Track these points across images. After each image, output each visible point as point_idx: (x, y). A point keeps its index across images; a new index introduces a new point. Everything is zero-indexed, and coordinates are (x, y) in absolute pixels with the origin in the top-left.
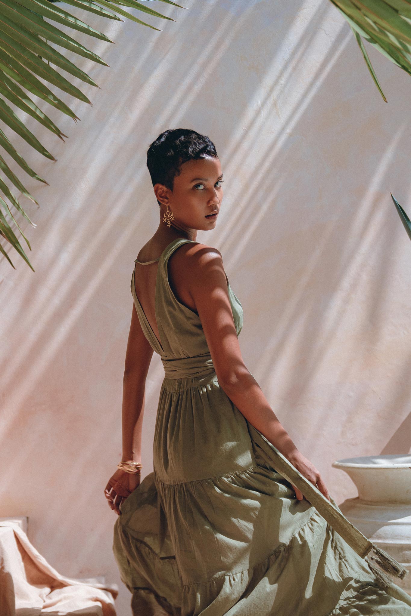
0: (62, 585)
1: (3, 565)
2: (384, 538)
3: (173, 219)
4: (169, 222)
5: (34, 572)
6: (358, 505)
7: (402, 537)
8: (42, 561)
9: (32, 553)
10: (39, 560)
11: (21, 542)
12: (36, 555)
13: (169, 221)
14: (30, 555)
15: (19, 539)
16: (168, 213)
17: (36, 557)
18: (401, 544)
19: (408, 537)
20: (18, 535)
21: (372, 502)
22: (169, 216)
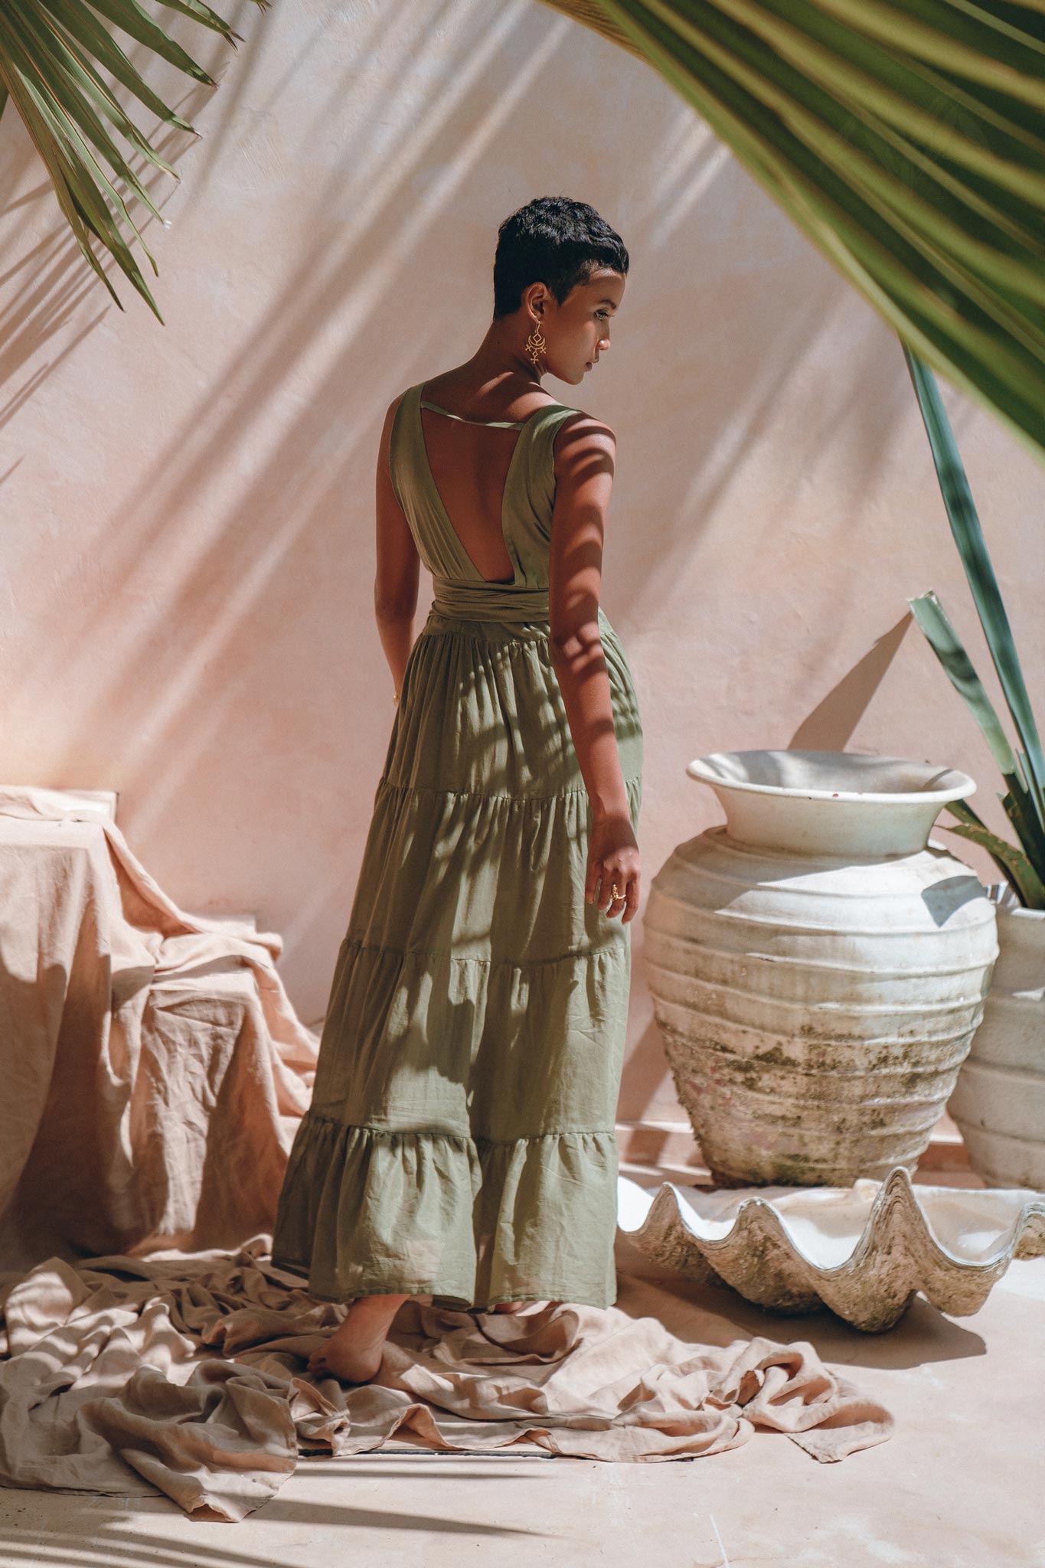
0: (182, 930)
1: (93, 897)
2: (751, 912)
3: (543, 350)
4: (535, 354)
5: (135, 902)
6: (720, 847)
7: (778, 913)
8: (153, 886)
9: (133, 870)
10: (148, 885)
11: (115, 849)
12: (141, 875)
13: (536, 352)
14: (130, 873)
15: (113, 845)
16: (537, 338)
17: (140, 878)
18: (777, 925)
19: (789, 914)
20: (110, 836)
21: (744, 843)
22: (539, 343)
